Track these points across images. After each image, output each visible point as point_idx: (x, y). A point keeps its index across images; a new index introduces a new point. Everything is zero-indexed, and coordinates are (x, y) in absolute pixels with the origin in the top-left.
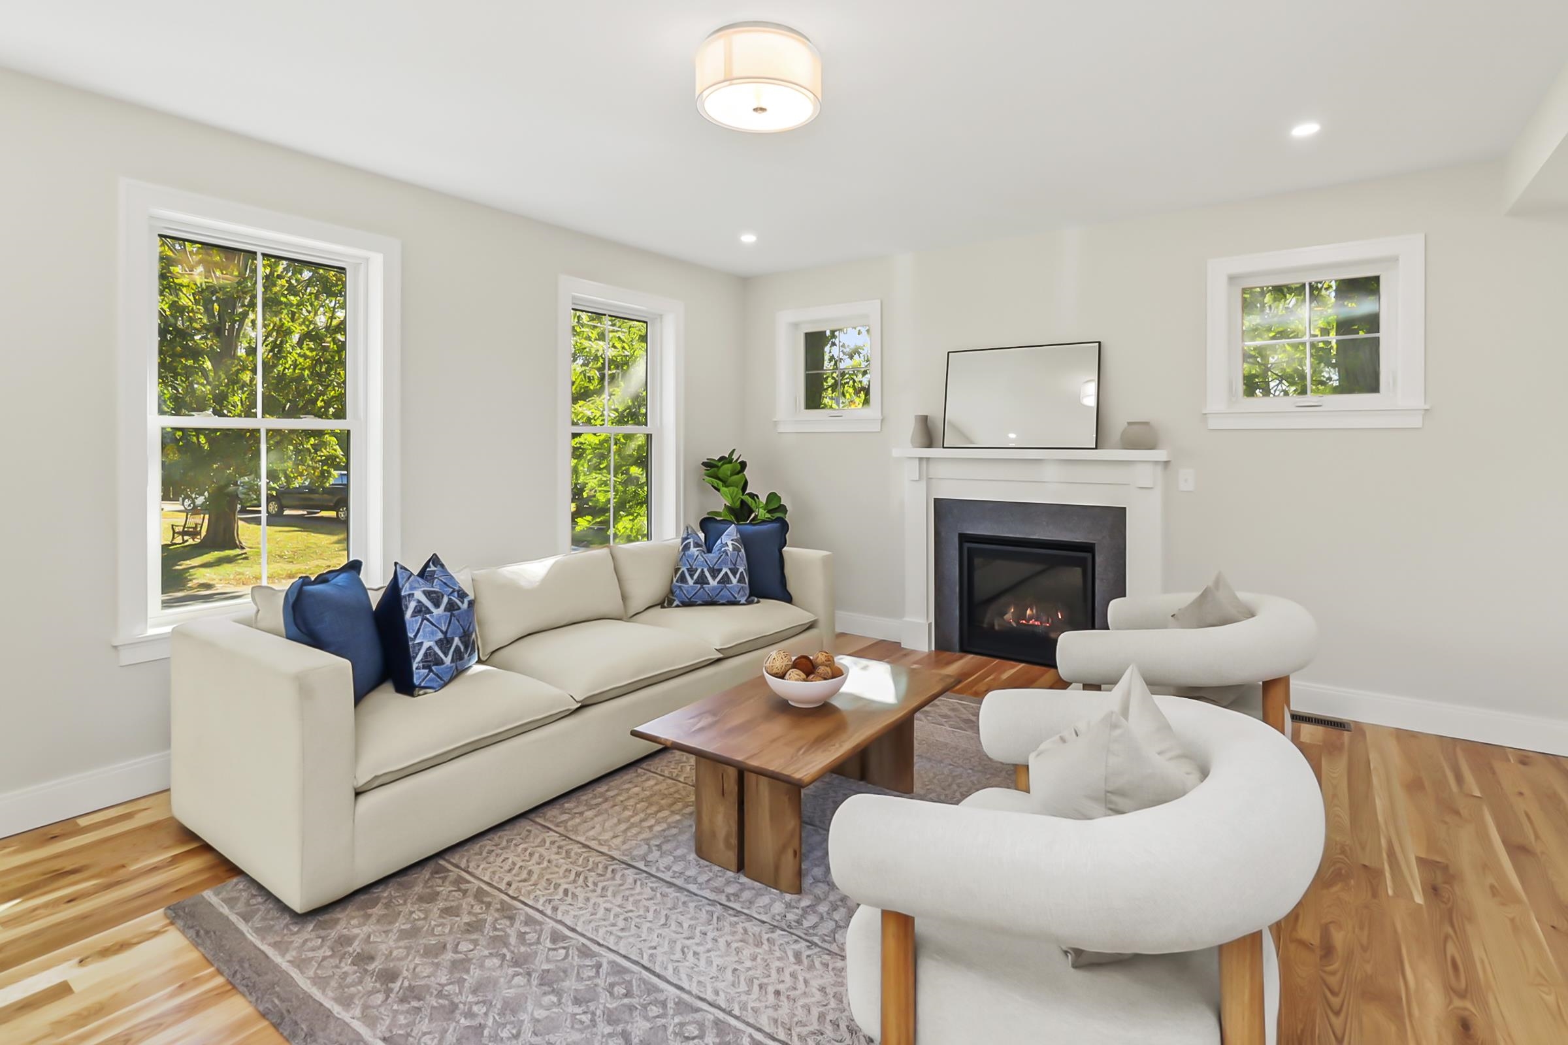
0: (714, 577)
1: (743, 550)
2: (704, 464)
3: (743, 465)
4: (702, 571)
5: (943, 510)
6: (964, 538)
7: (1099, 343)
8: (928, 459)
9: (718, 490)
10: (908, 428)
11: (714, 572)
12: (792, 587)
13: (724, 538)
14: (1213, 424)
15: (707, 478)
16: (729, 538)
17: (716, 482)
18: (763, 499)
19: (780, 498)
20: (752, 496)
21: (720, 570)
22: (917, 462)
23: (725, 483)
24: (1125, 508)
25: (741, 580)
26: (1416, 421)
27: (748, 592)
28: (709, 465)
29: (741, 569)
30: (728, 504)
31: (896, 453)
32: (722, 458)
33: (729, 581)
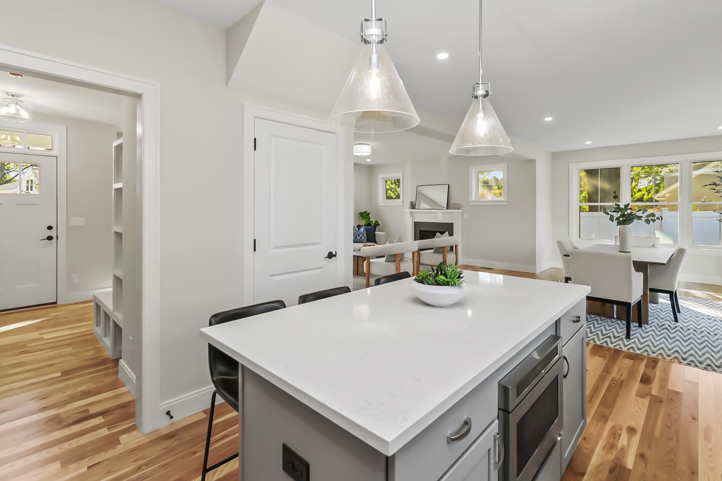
0: (359, 237)
1: (365, 231)
2: (359, 213)
3: (369, 213)
4: (356, 236)
5: (416, 224)
6: (421, 231)
7: (449, 185)
8: (412, 212)
9: (363, 220)
10: (408, 204)
11: (359, 236)
12: (377, 240)
13: (361, 229)
14: (471, 204)
15: (360, 217)
16: (362, 229)
17: (362, 218)
18: (374, 222)
19: (378, 222)
20: (371, 221)
21: (360, 235)
22: (410, 213)
23: (364, 218)
24: (453, 223)
25: (365, 237)
26: (506, 204)
27: (366, 240)
28: (361, 213)
29: (365, 235)
30: (365, 223)
31: (405, 210)
32: (364, 212)
33: (362, 237)
